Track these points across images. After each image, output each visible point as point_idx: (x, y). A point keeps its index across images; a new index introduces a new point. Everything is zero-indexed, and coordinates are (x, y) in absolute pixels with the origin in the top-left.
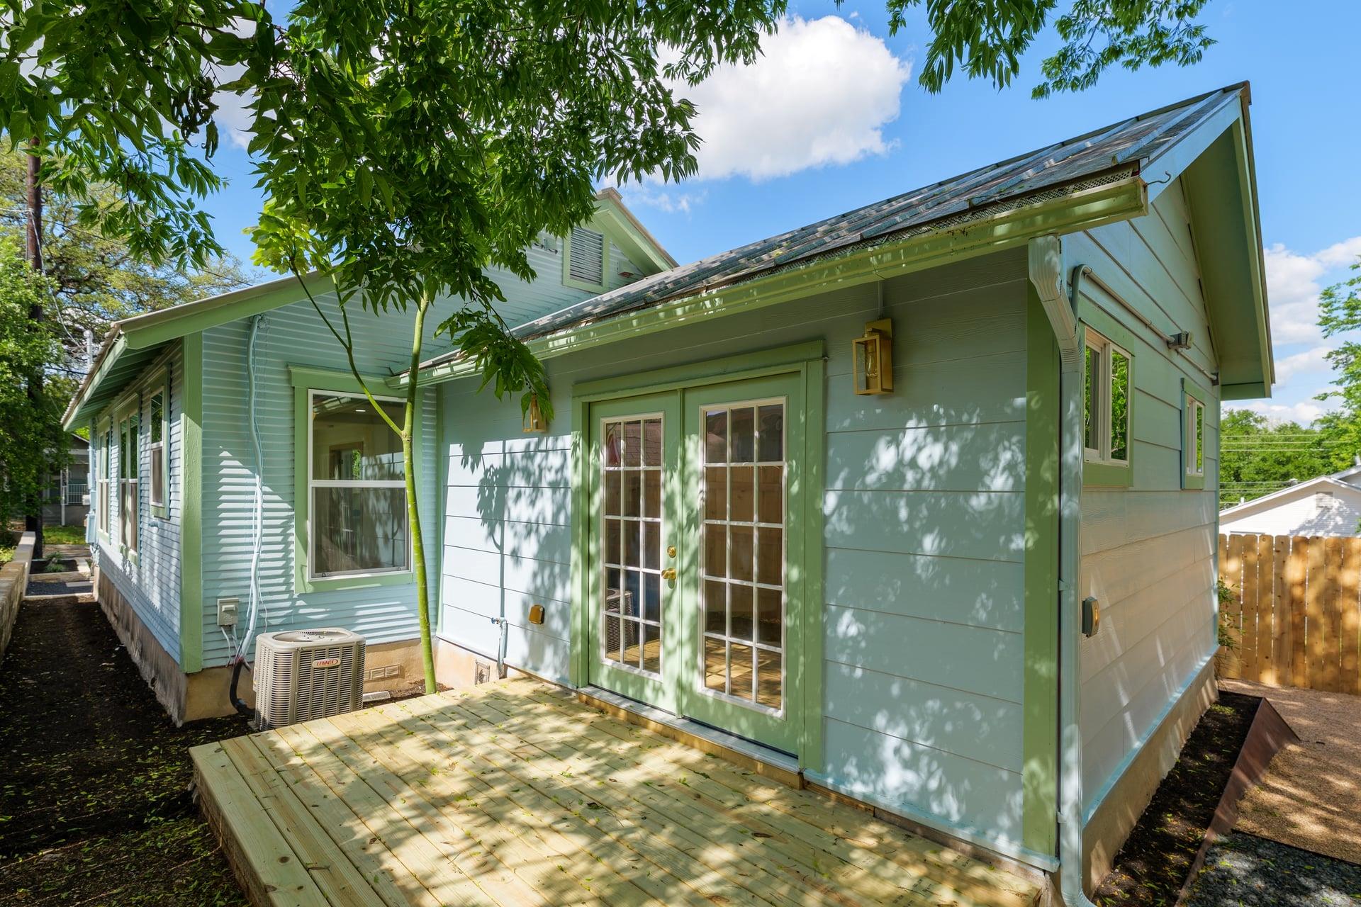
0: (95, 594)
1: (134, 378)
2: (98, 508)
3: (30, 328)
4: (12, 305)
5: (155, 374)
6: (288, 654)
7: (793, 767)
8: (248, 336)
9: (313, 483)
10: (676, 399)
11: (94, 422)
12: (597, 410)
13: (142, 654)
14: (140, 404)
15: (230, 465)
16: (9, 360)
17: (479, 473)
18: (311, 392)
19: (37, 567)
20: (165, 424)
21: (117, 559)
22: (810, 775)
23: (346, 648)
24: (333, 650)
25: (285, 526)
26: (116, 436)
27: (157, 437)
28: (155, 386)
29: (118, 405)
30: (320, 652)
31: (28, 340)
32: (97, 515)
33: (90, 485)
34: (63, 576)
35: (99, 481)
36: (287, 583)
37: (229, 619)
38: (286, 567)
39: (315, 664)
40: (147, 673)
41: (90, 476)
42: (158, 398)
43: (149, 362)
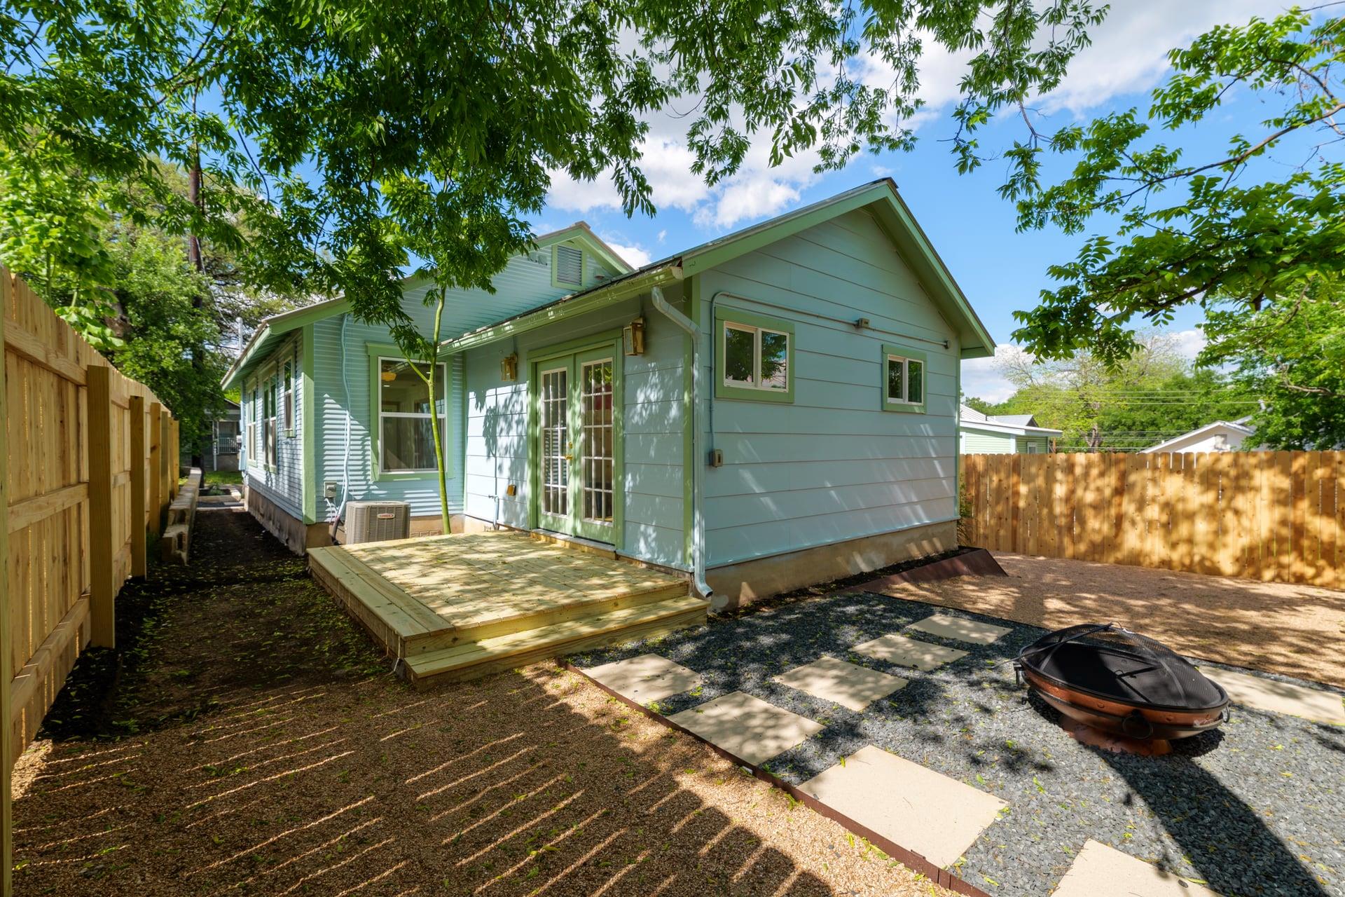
0: (246, 508)
1: (273, 351)
2: (247, 444)
3: (194, 314)
4: (183, 298)
5: (286, 348)
6: (363, 509)
7: (610, 548)
8: (341, 325)
9: (382, 414)
10: (571, 359)
11: (244, 384)
12: (539, 367)
13: (280, 530)
14: (277, 368)
15: (330, 403)
16: (180, 339)
17: (484, 412)
18: (380, 359)
19: (203, 493)
20: (292, 380)
21: (262, 479)
22: (620, 551)
23: (398, 508)
24: (390, 509)
25: (363, 440)
26: (261, 392)
27: (288, 387)
28: (286, 356)
29: (262, 370)
30: (382, 509)
31: (194, 323)
32: (247, 450)
33: (242, 429)
34: (220, 498)
35: (248, 425)
36: (364, 475)
37: (331, 494)
38: (364, 465)
39: (379, 516)
40: (283, 538)
41: (241, 422)
42: (288, 364)
43: (283, 341)
